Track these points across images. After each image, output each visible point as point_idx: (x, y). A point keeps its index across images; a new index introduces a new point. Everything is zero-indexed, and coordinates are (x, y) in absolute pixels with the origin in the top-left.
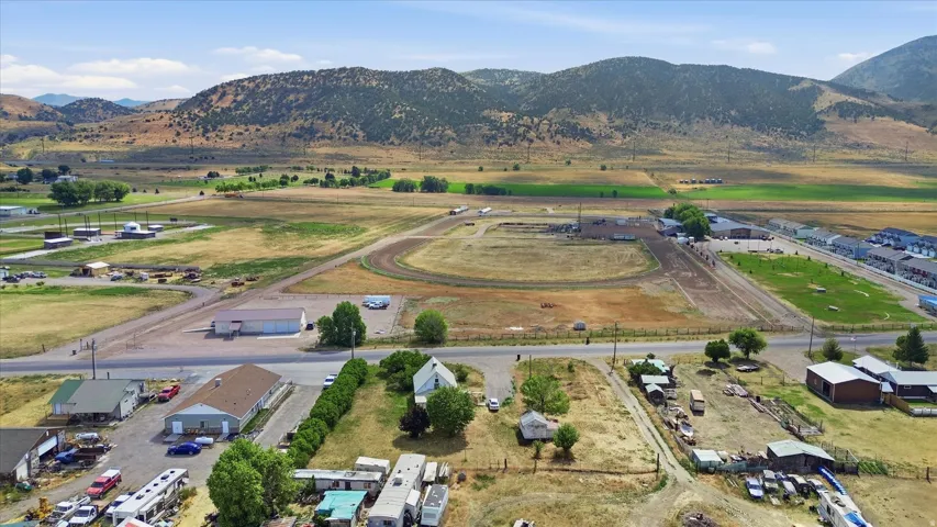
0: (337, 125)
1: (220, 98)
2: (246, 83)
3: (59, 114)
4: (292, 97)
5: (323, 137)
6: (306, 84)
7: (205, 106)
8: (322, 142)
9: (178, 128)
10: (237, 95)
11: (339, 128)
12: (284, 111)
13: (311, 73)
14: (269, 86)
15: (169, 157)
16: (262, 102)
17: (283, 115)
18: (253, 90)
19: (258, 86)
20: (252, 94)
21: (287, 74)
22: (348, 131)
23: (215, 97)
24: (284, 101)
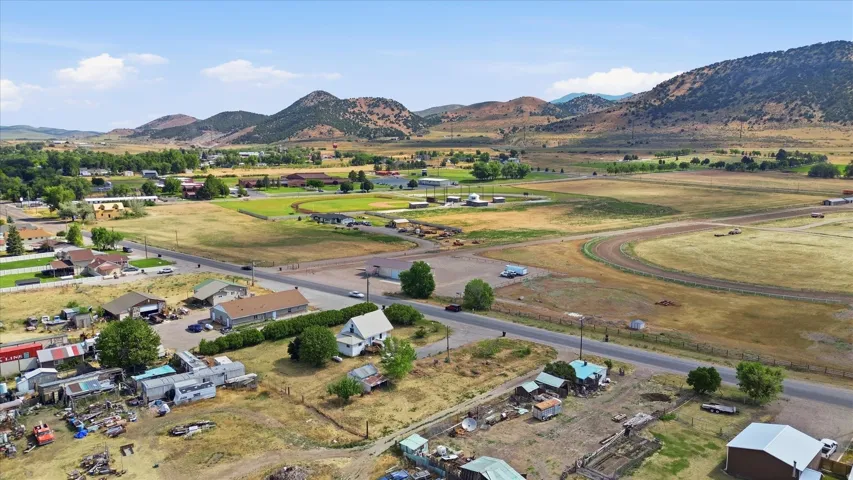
0: (792, 106)
1: (678, 87)
2: (705, 71)
3: (558, 109)
4: (750, 81)
5: (771, 120)
6: (769, 66)
7: (662, 95)
8: (768, 124)
9: (631, 117)
10: (694, 83)
11: (793, 109)
12: (738, 95)
13: (779, 54)
14: (728, 71)
15: (610, 143)
16: (717, 88)
17: (735, 99)
18: (712, 76)
19: (717, 72)
20: (709, 81)
21: (750, 57)
22: (803, 112)
23: (672, 87)
24: (741, 86)
